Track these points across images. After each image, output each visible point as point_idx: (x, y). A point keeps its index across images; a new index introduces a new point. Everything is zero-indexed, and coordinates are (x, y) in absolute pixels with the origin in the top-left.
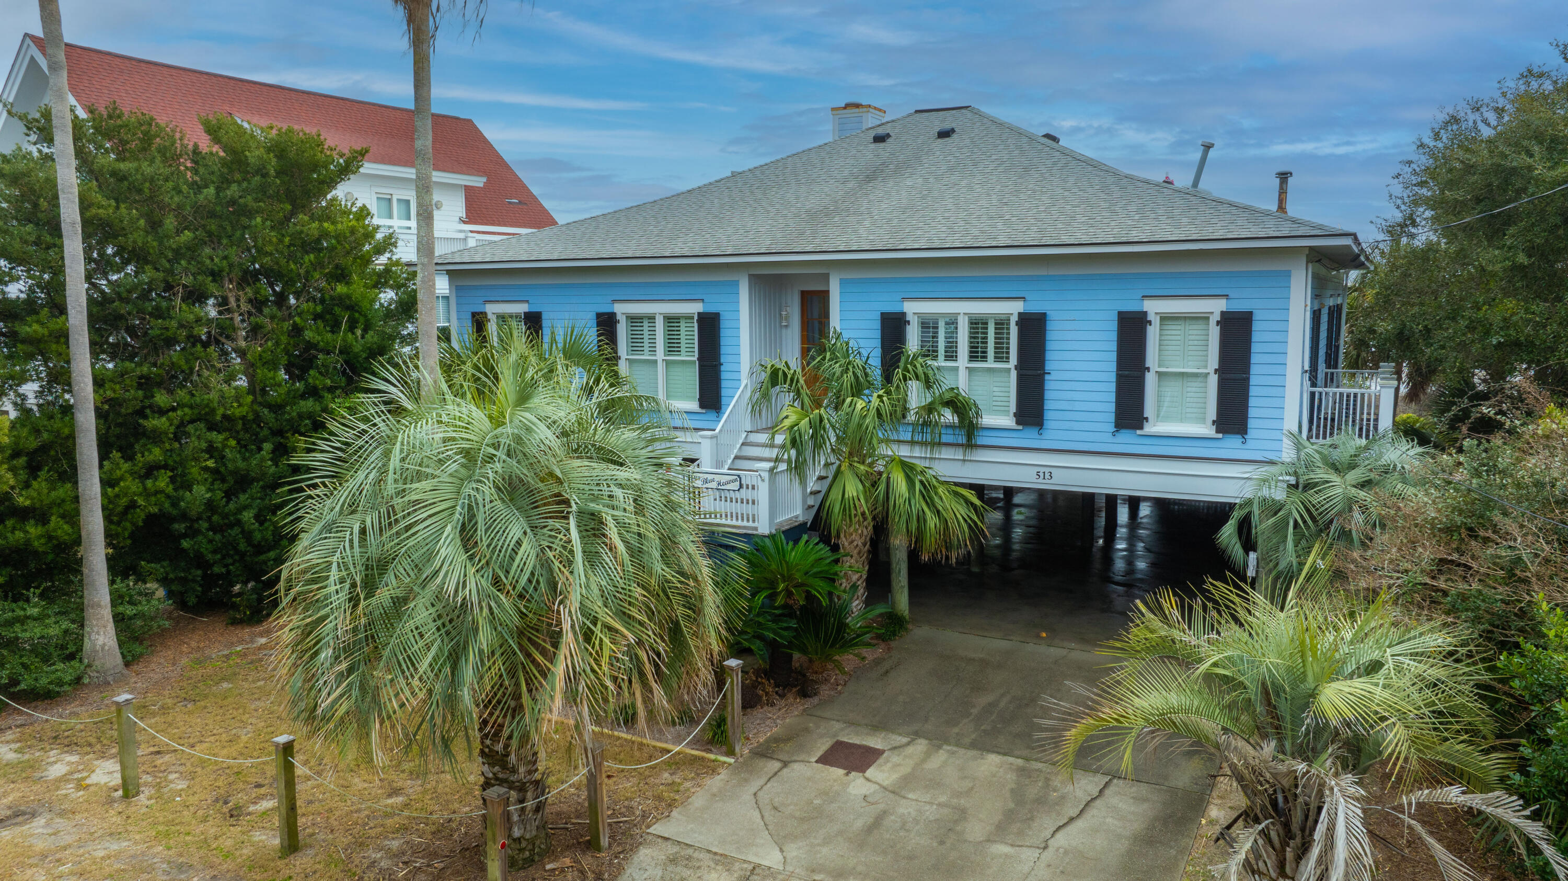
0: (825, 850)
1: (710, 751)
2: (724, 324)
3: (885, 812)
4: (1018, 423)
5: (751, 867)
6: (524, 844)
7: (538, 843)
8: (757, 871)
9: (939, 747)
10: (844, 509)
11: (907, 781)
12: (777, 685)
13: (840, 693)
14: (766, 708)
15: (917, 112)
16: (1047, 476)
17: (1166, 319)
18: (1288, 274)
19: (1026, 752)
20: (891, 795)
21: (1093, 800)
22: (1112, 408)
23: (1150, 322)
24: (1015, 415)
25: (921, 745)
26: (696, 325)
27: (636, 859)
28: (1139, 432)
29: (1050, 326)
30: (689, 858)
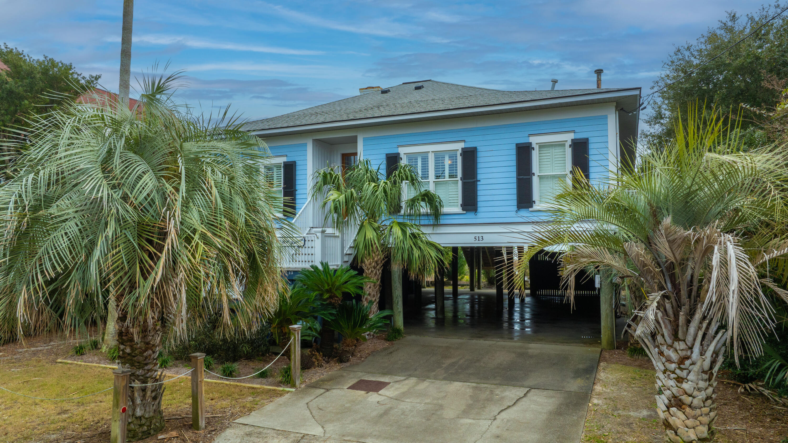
0: (352, 426)
1: (281, 386)
2: (298, 168)
3: (391, 408)
4: (463, 210)
5: (302, 435)
6: (143, 421)
8: (306, 437)
9: (424, 380)
10: (366, 246)
11: (404, 395)
12: (324, 355)
13: (363, 361)
14: (317, 368)
15: (403, 84)
16: (481, 239)
17: (542, 146)
18: (606, 117)
19: (478, 381)
20: (395, 401)
21: (520, 398)
22: (515, 197)
23: (533, 149)
24: (461, 205)
25: (413, 381)
26: (282, 169)
27: (223, 434)
28: (530, 209)
29: (479, 154)
30: (260, 433)
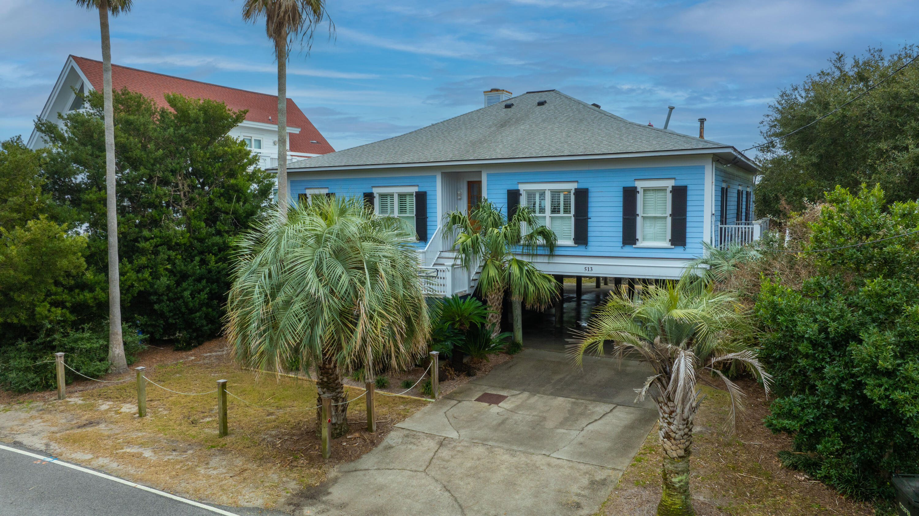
0: (478, 432)
1: (423, 397)
2: (428, 197)
3: (507, 418)
4: (575, 243)
5: (443, 438)
6: (337, 426)
7: (343, 426)
8: (446, 439)
9: (535, 395)
10: (489, 282)
11: (518, 407)
12: (455, 370)
13: (487, 375)
14: (450, 381)
15: (527, 93)
16: (590, 269)
17: (646, 190)
18: (703, 168)
19: (577, 396)
20: (511, 413)
21: (607, 413)
22: (621, 234)
23: (638, 192)
24: (574, 239)
25: (526, 394)
26: (414, 198)
27: (389, 436)
28: (634, 246)
29: (590, 195)
30: (414, 435)
